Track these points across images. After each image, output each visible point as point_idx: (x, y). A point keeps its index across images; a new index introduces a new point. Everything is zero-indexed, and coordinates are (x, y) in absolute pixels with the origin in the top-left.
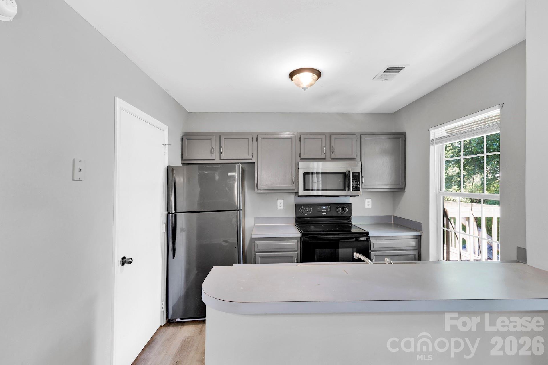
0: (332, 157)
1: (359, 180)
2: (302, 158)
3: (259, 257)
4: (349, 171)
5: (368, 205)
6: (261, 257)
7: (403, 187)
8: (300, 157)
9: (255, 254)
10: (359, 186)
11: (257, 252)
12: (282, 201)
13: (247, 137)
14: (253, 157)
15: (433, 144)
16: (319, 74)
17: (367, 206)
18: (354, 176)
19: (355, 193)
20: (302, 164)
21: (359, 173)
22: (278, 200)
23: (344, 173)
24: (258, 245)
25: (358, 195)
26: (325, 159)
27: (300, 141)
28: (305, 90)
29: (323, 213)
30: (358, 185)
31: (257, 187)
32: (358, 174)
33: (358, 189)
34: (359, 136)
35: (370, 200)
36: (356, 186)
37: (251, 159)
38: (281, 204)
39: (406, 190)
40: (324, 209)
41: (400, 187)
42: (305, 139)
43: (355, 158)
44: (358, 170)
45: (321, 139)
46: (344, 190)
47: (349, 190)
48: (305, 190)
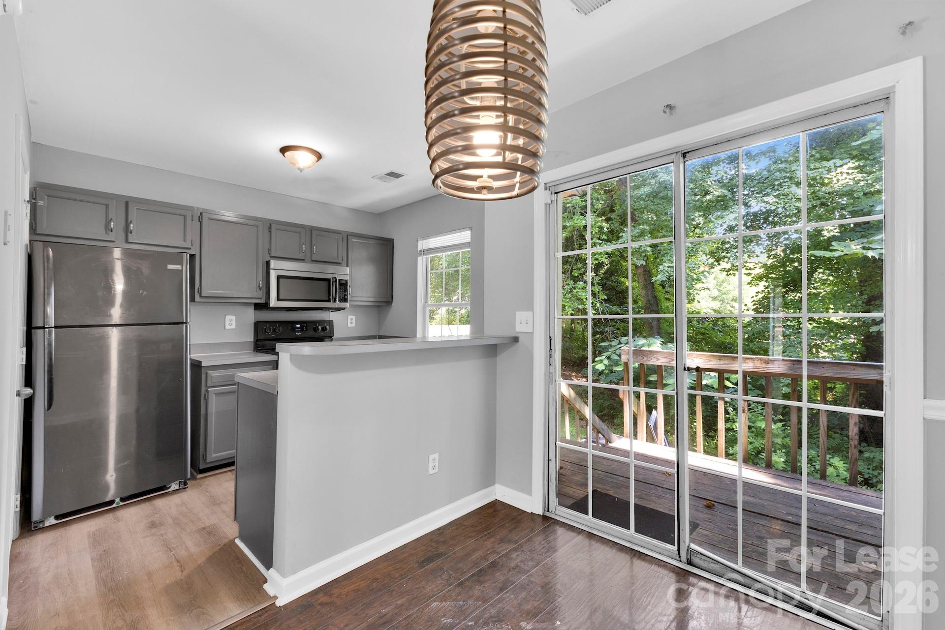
0: (313, 259)
1: (346, 290)
2: (272, 255)
3: (215, 394)
4: (336, 278)
5: (351, 323)
6: (216, 394)
7: (390, 300)
8: (270, 254)
9: (207, 391)
10: (346, 297)
11: (210, 387)
12: (233, 318)
13: (183, 212)
14: (192, 245)
15: (420, 255)
16: (319, 156)
17: (349, 325)
18: (340, 285)
19: (342, 305)
20: (273, 264)
21: (346, 281)
22: (227, 316)
23: (328, 280)
24: (212, 376)
25: (344, 309)
26: (304, 260)
27: (270, 232)
28: (301, 172)
29: (297, 334)
30: (345, 295)
31: (200, 294)
32: (345, 283)
33: (345, 300)
34: (346, 236)
35: (353, 317)
36: (343, 296)
37: (190, 249)
38: (231, 322)
39: (393, 304)
40: (298, 328)
41: (388, 301)
42: (277, 229)
43: (341, 262)
44: (347, 278)
45: (300, 233)
46: (329, 301)
47: (335, 301)
48: (279, 299)
